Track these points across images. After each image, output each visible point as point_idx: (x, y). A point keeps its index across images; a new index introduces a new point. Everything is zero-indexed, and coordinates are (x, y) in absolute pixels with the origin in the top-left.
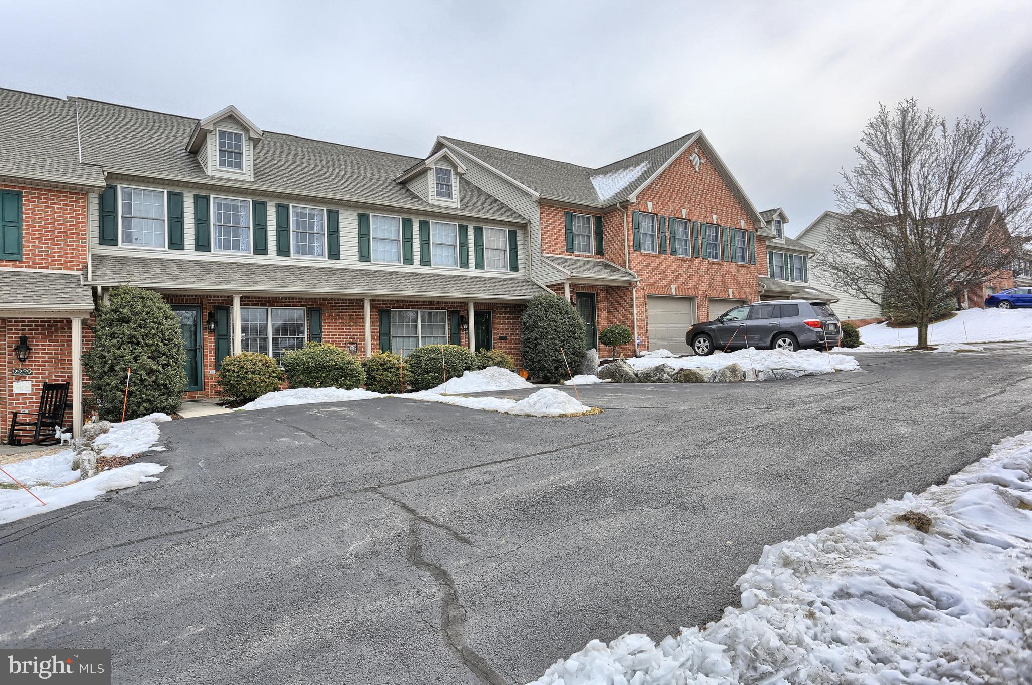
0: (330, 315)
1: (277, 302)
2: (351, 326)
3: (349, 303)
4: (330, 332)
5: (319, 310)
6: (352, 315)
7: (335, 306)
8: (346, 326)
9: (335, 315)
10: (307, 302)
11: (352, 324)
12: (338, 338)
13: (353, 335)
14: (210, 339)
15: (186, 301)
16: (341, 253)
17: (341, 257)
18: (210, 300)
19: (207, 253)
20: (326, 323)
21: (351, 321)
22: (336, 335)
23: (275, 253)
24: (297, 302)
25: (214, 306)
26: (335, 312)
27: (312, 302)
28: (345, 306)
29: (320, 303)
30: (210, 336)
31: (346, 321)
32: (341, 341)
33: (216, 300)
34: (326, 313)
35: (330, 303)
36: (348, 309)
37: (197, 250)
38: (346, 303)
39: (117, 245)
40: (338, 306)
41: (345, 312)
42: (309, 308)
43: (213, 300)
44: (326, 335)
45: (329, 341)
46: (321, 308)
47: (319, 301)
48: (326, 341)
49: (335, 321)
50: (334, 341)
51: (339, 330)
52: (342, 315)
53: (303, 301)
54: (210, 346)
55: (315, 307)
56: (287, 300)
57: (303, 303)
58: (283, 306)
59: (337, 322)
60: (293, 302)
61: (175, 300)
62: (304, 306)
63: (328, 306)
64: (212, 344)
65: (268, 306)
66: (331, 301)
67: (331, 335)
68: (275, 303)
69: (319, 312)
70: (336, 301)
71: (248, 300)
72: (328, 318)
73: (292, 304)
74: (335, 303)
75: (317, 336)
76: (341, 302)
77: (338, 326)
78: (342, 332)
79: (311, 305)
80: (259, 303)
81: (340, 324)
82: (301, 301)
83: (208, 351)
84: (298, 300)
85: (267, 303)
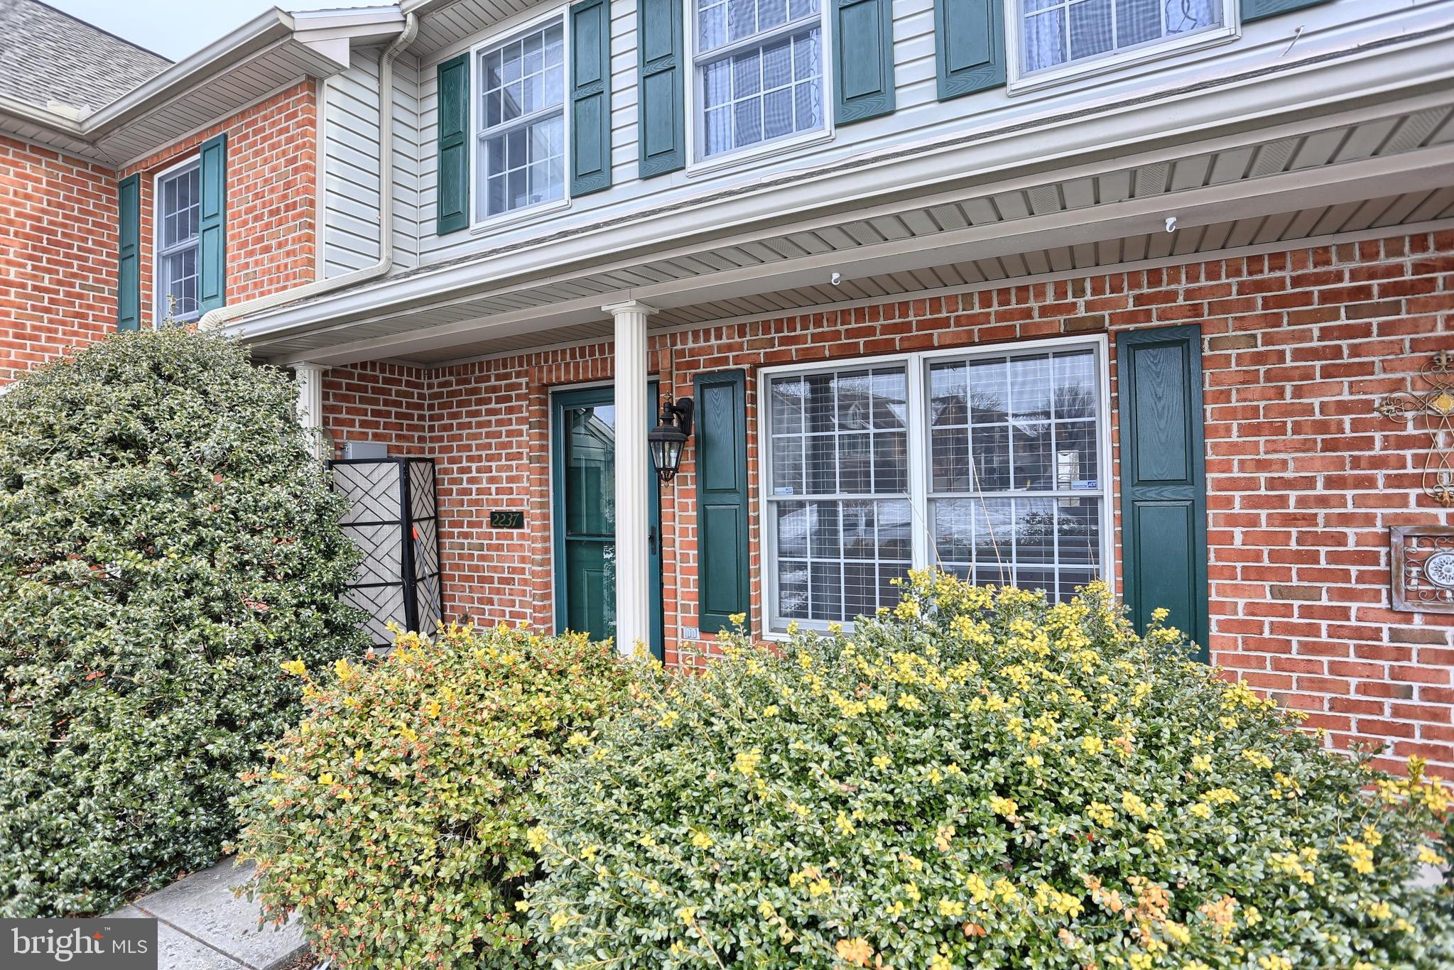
0: (1259, 358)
1: (945, 323)
2: (1438, 421)
3: (1422, 268)
4: (1262, 465)
5: (1183, 340)
6: (1446, 344)
7: (1303, 299)
8: (1391, 423)
9: (1300, 354)
10: (1105, 304)
11: (1445, 404)
12: (1323, 501)
14: (684, 507)
18: (681, 353)
19: (677, 178)
20: (1232, 414)
21: (1438, 389)
22: (1310, 483)
23: (928, 94)
24: (1044, 311)
25: (696, 377)
26: (1303, 337)
27: (1139, 300)
28: (1388, 291)
29: (1190, 294)
30: (682, 495)
31: (1396, 386)
32: (1346, 519)
33: (701, 352)
34: (1229, 345)
35: (1260, 286)
36: (1417, 306)
37: (645, 177)
38: (1394, 271)
39: (467, 225)
40: (1325, 297)
41: (1386, 329)
42: (1117, 333)
43: (692, 352)
44: (1234, 484)
45: (1254, 521)
46: (1199, 325)
47: (1183, 285)
48: (1232, 520)
49: (1298, 392)
50: (1291, 520)
51: (1329, 446)
52: (1355, 351)
53: (1081, 302)
54: (684, 532)
55: (1155, 323)
56: (995, 307)
57: (1081, 312)
58: (973, 344)
59: (1316, 402)
60: (1028, 314)
61: (586, 369)
62: (1089, 325)
63: (1250, 305)
64: (691, 526)
65: (902, 351)
66: (1266, 275)
67: (1272, 483)
68: (936, 332)
69: (1177, 351)
70: (1311, 269)
71: (813, 335)
72: (1252, 378)
73: (1017, 323)
74: (1296, 281)
75: (1168, 492)
76: (1347, 267)
77: (1322, 427)
78: (1356, 462)
79: (1131, 317)
80: (862, 341)
81: (1343, 408)
82: (1070, 299)
83: (678, 552)
84: (1050, 300)
85: (898, 337)
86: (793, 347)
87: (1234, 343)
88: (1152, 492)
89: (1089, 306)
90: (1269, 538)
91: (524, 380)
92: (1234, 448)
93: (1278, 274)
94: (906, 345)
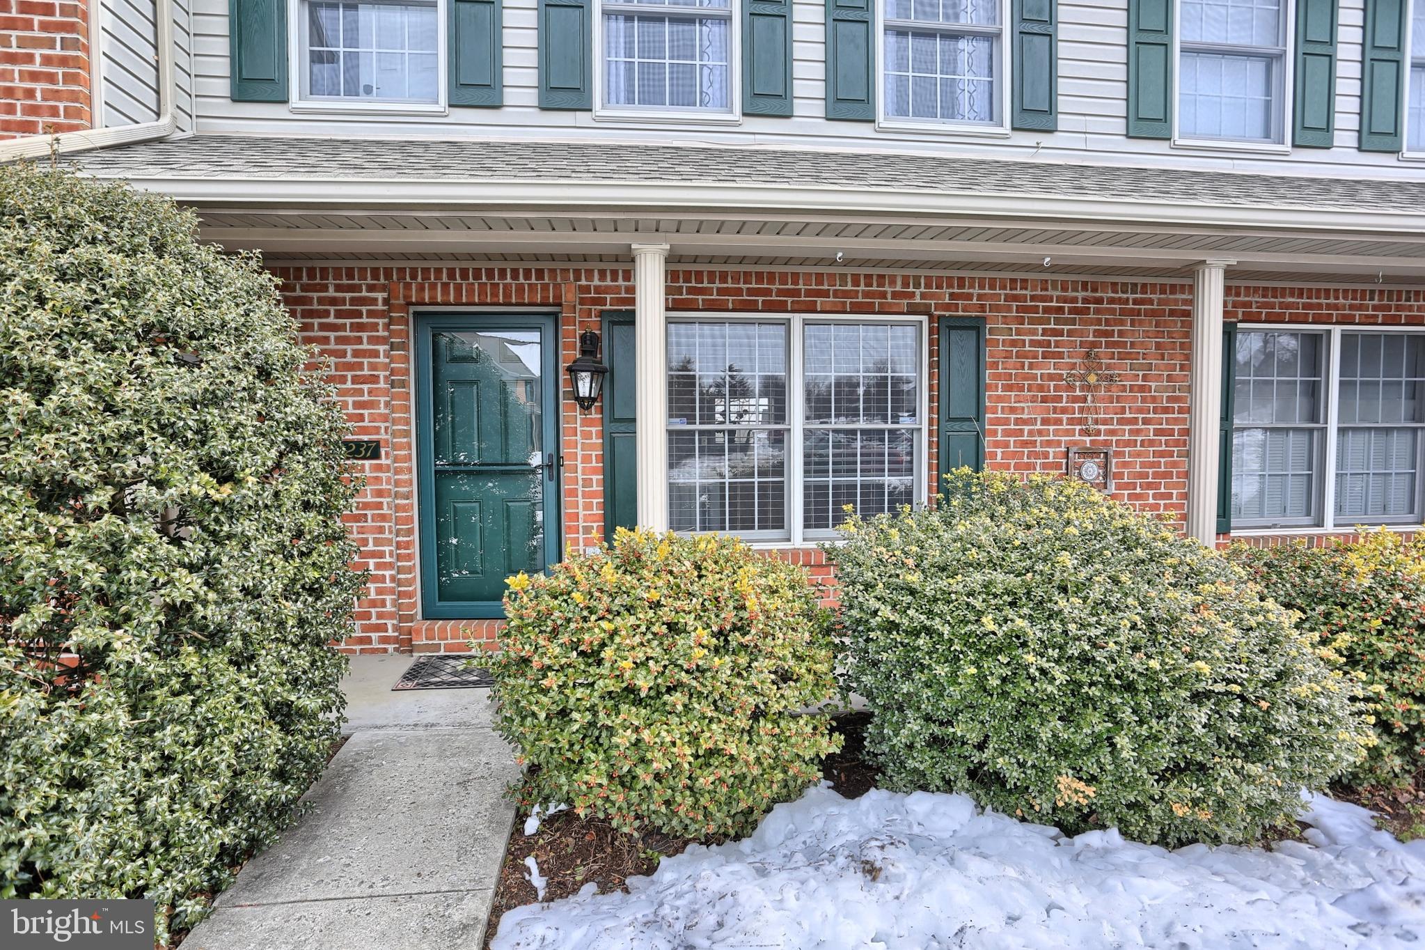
0: (1014, 343)
1: (825, 294)
2: (1089, 388)
3: (1085, 300)
4: (1013, 410)
5: (975, 326)
6: (1094, 345)
7: (1035, 309)
8: (1070, 388)
9: (1033, 343)
10: (932, 296)
11: (1092, 379)
12: (1040, 433)
13: (1096, 422)
14: (587, 435)
15: (507, 294)
16: (1063, 104)
17: (1063, 122)
18: (586, 289)
19: (582, 118)
20: (997, 377)
21: (1089, 370)
22: (1034, 422)
23: (819, 109)
24: (895, 295)
25: (601, 314)
26: (1034, 332)
27: (952, 296)
28: (1071, 311)
29: (980, 297)
30: (585, 423)
31: (1073, 366)
32: (1049, 443)
33: (607, 290)
34: (999, 333)
35: (1015, 298)
36: (1082, 322)
37: (545, 107)
38: (1074, 300)
39: (285, 101)
40: (1047, 310)
41: (1070, 333)
42: (939, 317)
43: (598, 290)
44: (998, 422)
45: (1007, 445)
46: (985, 318)
47: (976, 291)
48: (997, 444)
49: (1031, 366)
50: (1025, 444)
51: (1044, 400)
52: (1057, 345)
53: (918, 292)
54: (586, 459)
55: (960, 313)
56: (862, 287)
57: (918, 300)
58: (845, 312)
59: (1039, 372)
60: (883, 295)
61: (470, 292)
62: (922, 309)
63: (1009, 309)
64: (594, 453)
65: (793, 311)
66: (1018, 292)
67: (1017, 422)
68: (819, 300)
69: (973, 333)
70: (1039, 293)
71: (718, 289)
72: (1008, 355)
73: (877, 301)
74: (1033, 298)
75: (966, 426)
76: (1055, 294)
77: (1041, 388)
78: (1055, 410)
79: (947, 307)
80: (760, 299)
81: (1051, 377)
82: (911, 289)
83: (580, 477)
84: (898, 288)
85: (790, 300)
86: (700, 297)
87: (1001, 333)
88: (957, 426)
89: (923, 296)
90: (1014, 455)
91: (380, 296)
92: (1000, 399)
93: (1024, 292)
94: (796, 307)
